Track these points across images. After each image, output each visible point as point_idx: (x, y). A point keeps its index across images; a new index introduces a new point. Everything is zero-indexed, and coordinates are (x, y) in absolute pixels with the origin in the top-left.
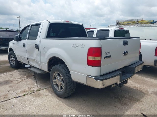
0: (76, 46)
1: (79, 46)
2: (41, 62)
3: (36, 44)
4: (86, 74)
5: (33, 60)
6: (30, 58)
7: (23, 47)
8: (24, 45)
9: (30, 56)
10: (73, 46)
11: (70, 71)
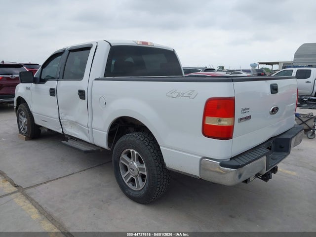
0: (176, 94)
1: (184, 95)
2: (92, 129)
3: (81, 89)
4: (200, 156)
5: (74, 124)
6: (65, 118)
7: (51, 95)
8: (53, 92)
9: (66, 115)
10: (169, 94)
11: (161, 147)
